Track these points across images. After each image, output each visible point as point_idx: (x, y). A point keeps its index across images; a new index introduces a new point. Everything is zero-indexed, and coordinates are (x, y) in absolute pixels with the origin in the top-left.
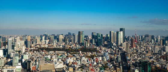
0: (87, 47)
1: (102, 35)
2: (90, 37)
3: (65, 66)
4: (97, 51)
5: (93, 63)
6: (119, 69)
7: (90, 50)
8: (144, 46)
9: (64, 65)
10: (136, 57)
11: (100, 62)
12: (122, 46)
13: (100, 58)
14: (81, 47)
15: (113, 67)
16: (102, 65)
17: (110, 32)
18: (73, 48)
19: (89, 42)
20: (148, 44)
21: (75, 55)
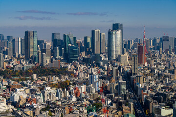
0: (45, 64)
1: (75, 38)
2: (49, 44)
3: (10, 106)
4: (70, 74)
5: (70, 99)
6: (126, 107)
7: (55, 72)
8: (163, 61)
9: (7, 104)
10: (153, 83)
11: (83, 95)
12: (120, 61)
13: (84, 88)
14: (33, 65)
15: (114, 105)
16: (90, 101)
17: (93, 32)
18: (16, 68)
19: (50, 53)
20: (170, 56)
21: (25, 82)
